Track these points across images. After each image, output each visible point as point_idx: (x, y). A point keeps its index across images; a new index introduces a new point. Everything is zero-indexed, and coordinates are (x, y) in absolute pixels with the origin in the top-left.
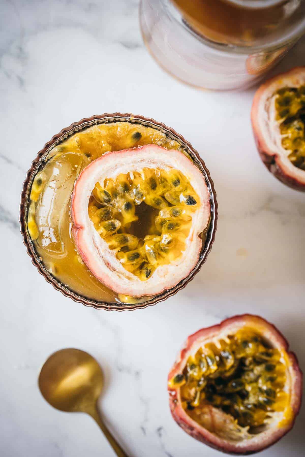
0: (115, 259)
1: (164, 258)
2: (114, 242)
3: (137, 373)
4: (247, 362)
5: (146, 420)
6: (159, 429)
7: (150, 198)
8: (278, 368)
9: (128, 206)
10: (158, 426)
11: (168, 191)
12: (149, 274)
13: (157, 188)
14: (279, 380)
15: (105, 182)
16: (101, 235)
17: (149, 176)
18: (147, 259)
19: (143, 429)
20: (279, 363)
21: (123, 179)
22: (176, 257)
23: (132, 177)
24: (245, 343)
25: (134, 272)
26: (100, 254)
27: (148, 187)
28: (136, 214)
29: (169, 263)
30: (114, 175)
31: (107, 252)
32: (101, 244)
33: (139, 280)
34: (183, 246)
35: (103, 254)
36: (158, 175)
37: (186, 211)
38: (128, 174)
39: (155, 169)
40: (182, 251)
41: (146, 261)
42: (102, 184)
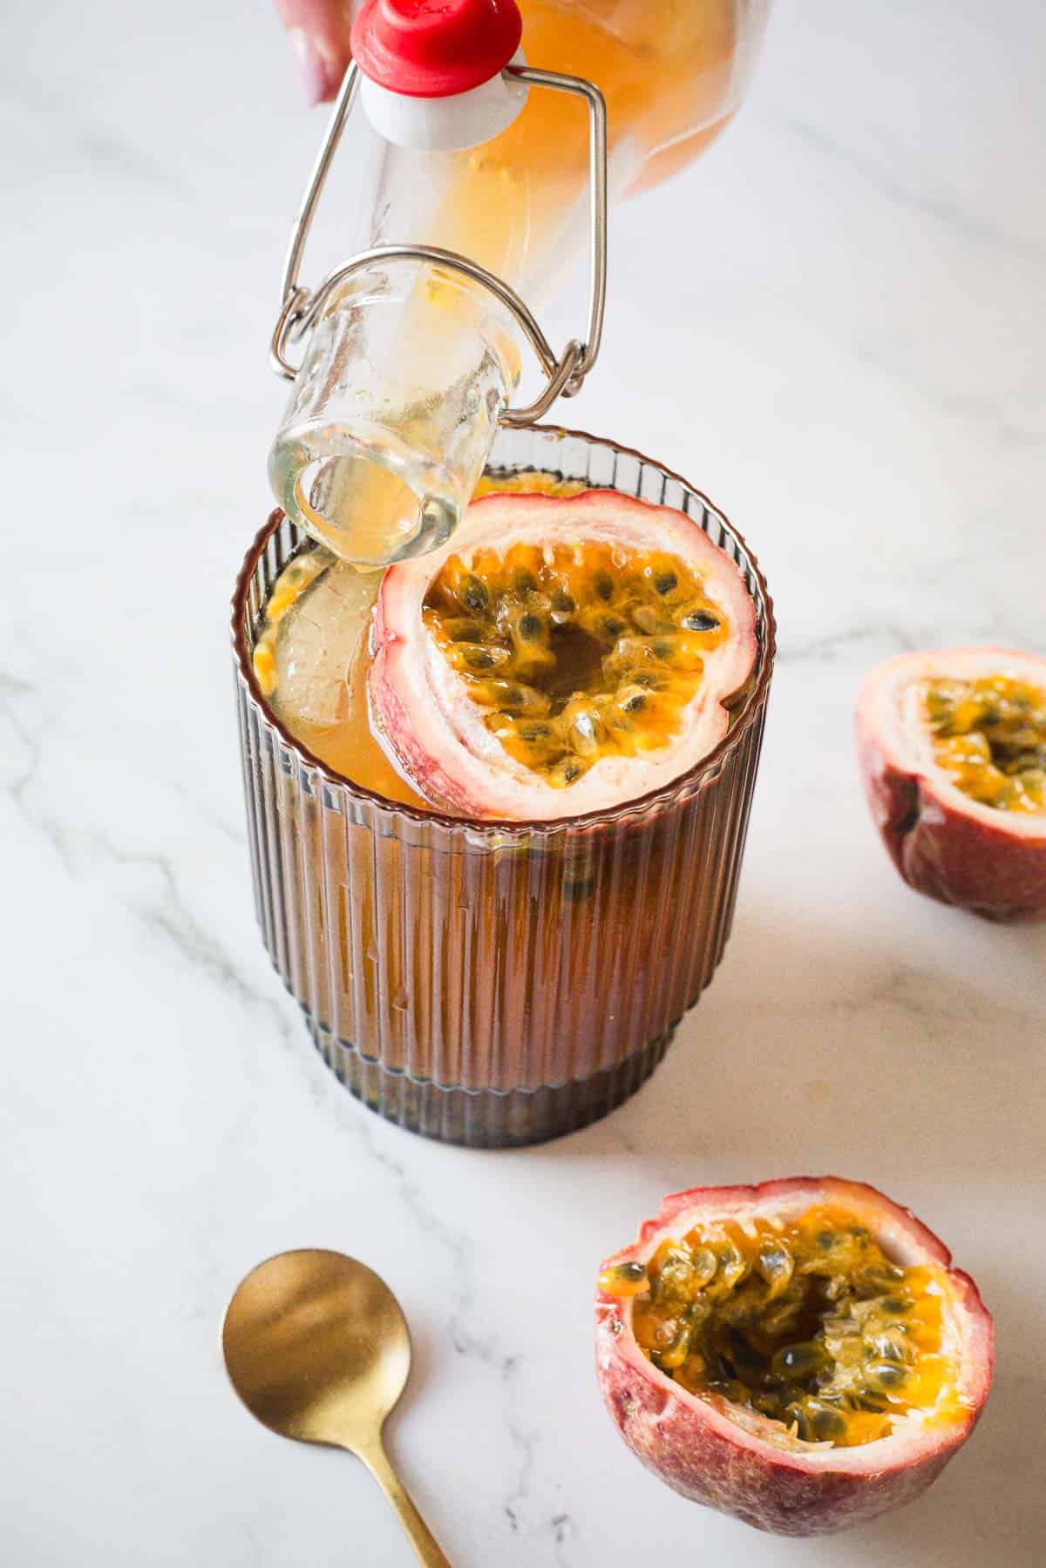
0: (482, 728)
1: (618, 743)
2: (483, 691)
3: (510, 1362)
4: (832, 1290)
5: (522, 1491)
6: (559, 1521)
7: (591, 616)
8: (919, 1307)
9: (531, 625)
10: (558, 1513)
11: (640, 603)
12: (573, 776)
13: (614, 593)
14: (923, 1331)
15: (476, 561)
16: (453, 665)
17: (596, 566)
18: (572, 745)
19: (510, 1514)
20: (925, 1296)
21: (525, 561)
22: (652, 746)
23: (549, 558)
24: (826, 1239)
25: (534, 767)
26: (441, 708)
27: (591, 589)
28: (552, 648)
29: (633, 754)
30: (501, 545)
31: (461, 706)
32: (447, 683)
33: (545, 786)
34: (673, 725)
35: (449, 707)
36: (619, 563)
37: (688, 646)
38: (538, 551)
39: (612, 544)
40: (671, 736)
41: (569, 749)
42: (467, 563)
